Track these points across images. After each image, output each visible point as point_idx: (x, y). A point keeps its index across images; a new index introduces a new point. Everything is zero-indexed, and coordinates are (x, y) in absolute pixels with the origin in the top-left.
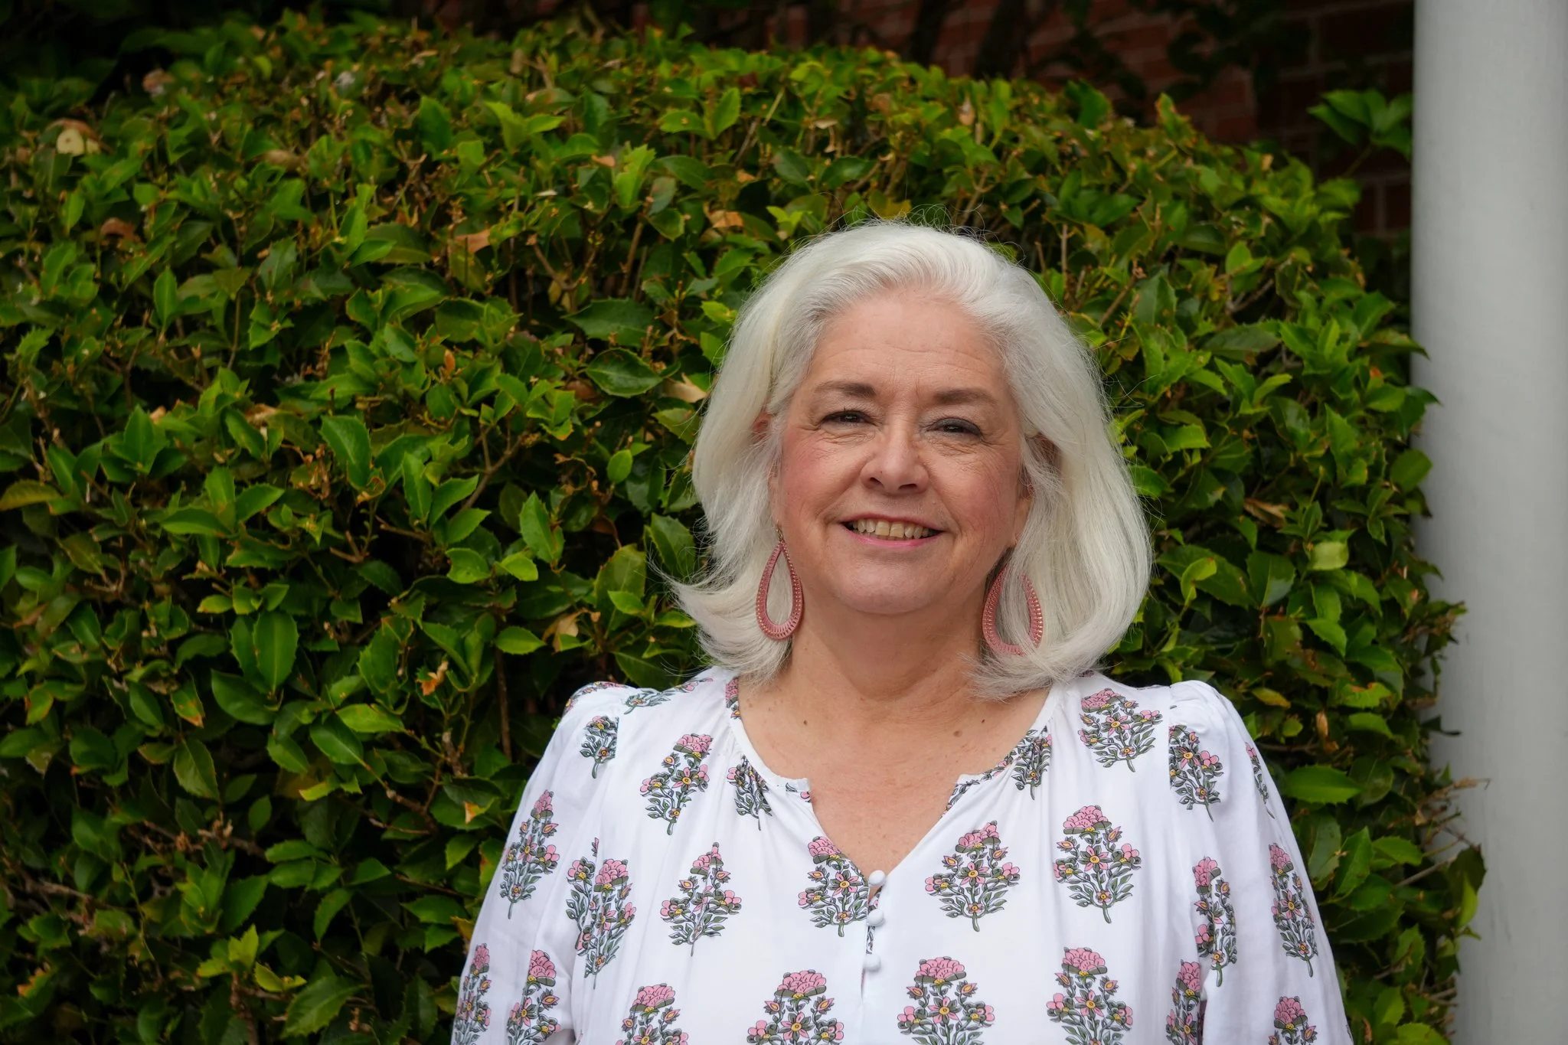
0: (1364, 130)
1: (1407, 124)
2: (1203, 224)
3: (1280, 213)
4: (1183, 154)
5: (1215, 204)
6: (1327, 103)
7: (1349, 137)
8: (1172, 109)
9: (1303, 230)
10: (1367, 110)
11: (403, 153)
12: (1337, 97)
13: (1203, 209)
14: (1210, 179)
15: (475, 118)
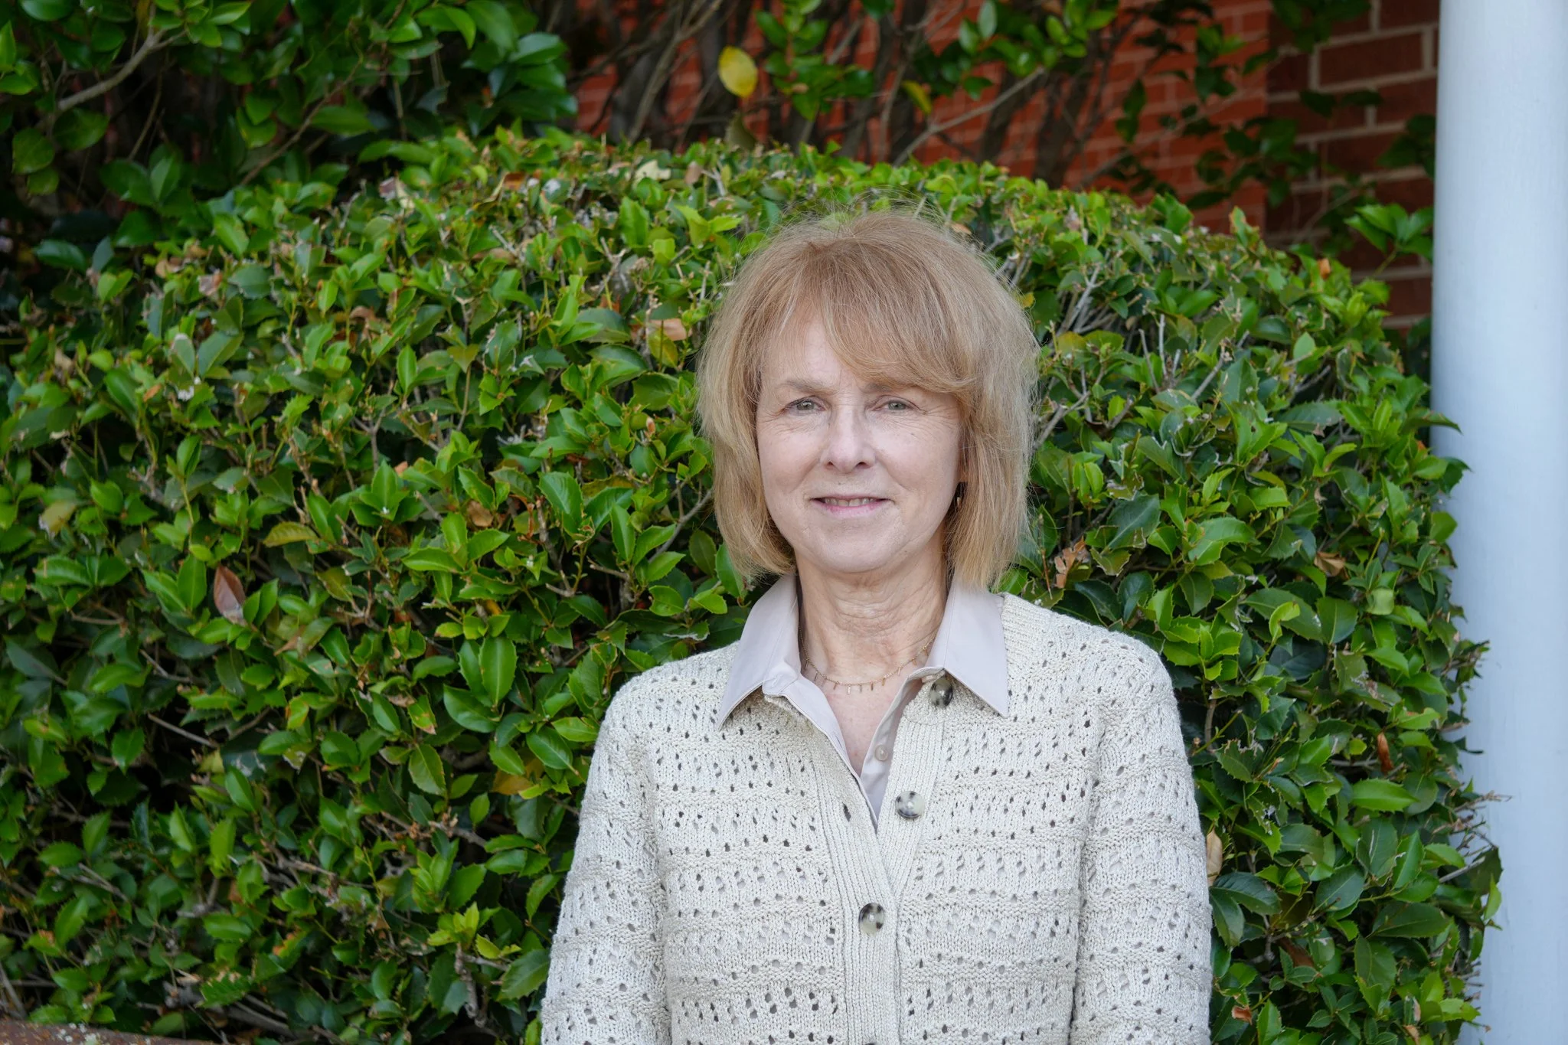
0: (1390, 238)
1: (1428, 234)
2: (1272, 317)
3: (1336, 311)
4: (1253, 257)
5: (1282, 300)
6: (1360, 215)
7: (1377, 242)
8: (1243, 219)
9: (1356, 324)
10: (1393, 222)
11: (605, 247)
12: (1369, 211)
13: (1270, 305)
14: (1276, 279)
15: (666, 219)
